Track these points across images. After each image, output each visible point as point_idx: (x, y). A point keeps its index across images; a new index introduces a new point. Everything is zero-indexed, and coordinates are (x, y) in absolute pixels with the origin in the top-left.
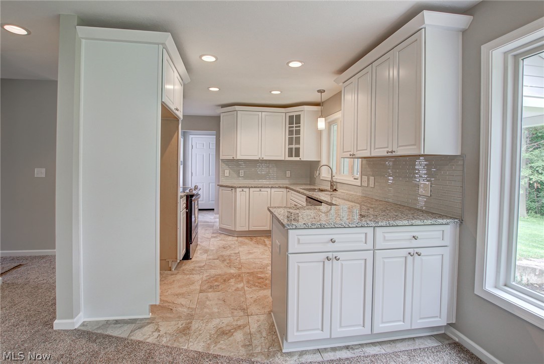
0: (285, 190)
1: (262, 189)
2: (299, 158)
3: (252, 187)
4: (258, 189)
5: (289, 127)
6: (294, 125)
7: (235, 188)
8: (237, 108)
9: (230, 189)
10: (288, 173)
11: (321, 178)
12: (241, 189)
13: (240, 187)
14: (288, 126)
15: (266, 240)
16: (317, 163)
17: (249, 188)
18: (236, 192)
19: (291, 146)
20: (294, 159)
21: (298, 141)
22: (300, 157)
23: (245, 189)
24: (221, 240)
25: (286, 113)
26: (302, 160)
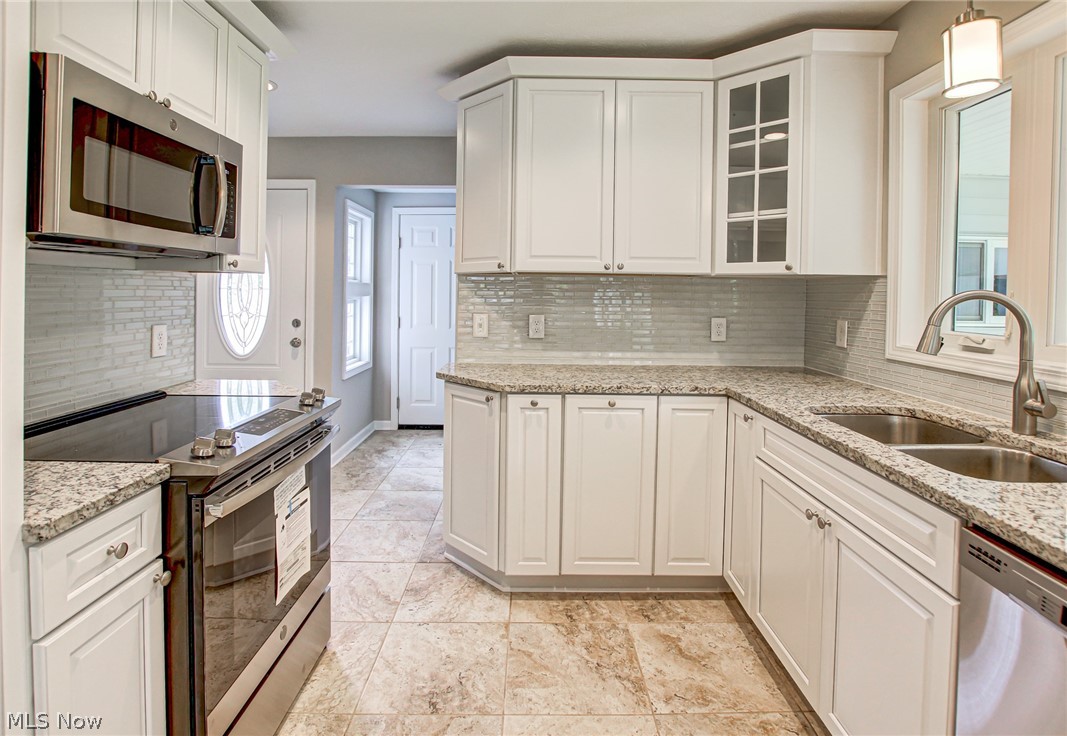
0: (718, 404)
1: (619, 401)
2: (783, 264)
3: (575, 392)
4: (603, 401)
5: (734, 139)
6: (758, 126)
7: (503, 394)
8: (515, 64)
9: (482, 395)
10: (719, 326)
11: (890, 353)
12: (527, 399)
13: (522, 392)
14: (725, 131)
15: (637, 628)
16: (860, 287)
17: (564, 395)
18: (504, 408)
19: (741, 217)
20: (756, 267)
21: (776, 191)
22: (789, 261)
23: (541, 400)
24: (434, 621)
25: (716, 81)
26: (797, 271)
